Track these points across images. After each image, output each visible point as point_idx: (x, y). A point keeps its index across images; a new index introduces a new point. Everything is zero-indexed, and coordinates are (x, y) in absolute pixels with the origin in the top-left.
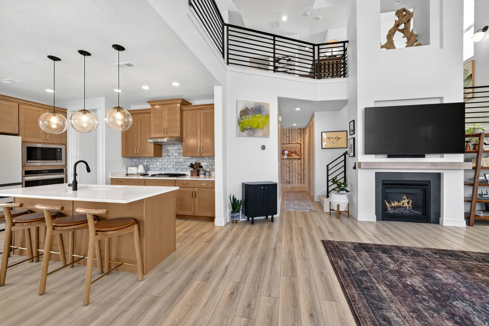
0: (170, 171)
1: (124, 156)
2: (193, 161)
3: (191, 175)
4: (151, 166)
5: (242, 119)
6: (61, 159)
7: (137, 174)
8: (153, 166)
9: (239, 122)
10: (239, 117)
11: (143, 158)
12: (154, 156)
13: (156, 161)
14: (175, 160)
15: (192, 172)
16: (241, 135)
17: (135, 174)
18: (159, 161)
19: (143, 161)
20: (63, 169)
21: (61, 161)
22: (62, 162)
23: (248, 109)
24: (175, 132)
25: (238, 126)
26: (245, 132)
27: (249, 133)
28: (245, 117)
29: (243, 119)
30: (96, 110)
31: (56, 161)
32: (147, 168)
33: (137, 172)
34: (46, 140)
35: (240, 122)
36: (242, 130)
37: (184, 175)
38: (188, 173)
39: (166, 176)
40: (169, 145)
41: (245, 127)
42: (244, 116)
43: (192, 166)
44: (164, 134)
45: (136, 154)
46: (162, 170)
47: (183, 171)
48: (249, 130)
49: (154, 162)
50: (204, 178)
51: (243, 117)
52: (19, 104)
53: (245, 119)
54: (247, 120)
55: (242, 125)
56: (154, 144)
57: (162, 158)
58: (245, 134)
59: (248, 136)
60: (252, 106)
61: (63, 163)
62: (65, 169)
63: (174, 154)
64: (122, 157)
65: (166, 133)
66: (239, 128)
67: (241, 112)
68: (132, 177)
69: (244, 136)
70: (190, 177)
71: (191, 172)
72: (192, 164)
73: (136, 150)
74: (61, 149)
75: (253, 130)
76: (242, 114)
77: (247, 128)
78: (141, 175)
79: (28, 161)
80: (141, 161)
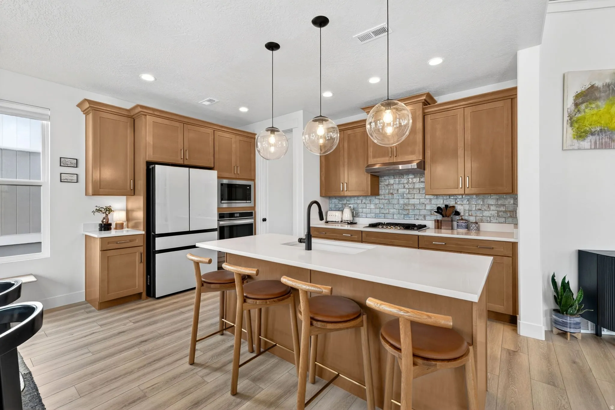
0: (394, 219)
1: (324, 195)
2: (441, 203)
3: (437, 227)
4: (360, 210)
5: (579, 111)
6: (250, 199)
7: (341, 222)
8: (364, 210)
9: (571, 119)
10: (573, 107)
11: (348, 199)
12: (371, 195)
13: (368, 202)
14: (401, 202)
15: (437, 221)
16: (576, 148)
17: (338, 222)
18: (374, 202)
19: (348, 202)
20: (252, 212)
21: (250, 201)
22: (251, 203)
23: (597, 89)
24: (413, 153)
25: (570, 129)
26: (586, 140)
27: (598, 140)
28: (586, 108)
29: (581, 111)
30: (292, 130)
31: (245, 202)
32: (355, 214)
33: (342, 218)
34: (237, 176)
35: (575, 119)
36: (579, 135)
37: (421, 227)
38: (430, 223)
39: (389, 227)
40: (392, 175)
41: (588, 129)
42: (585, 104)
43: (439, 210)
44: (391, 157)
45: (342, 191)
46: (380, 216)
47: (418, 219)
48: (598, 135)
49: (364, 203)
50: (466, 234)
51: (583, 107)
52: (214, 130)
53: (587, 110)
54: (595, 111)
55: (580, 125)
56: (371, 174)
57: (380, 197)
58: (586, 143)
59: (595, 148)
60: (608, 81)
61: (252, 205)
62: (253, 211)
63: (401, 191)
64: (321, 196)
65: (396, 156)
66: (570, 132)
67: (577, 96)
68: (333, 225)
69: (585, 149)
70: (434, 230)
71: (435, 222)
72: (439, 208)
73: (343, 186)
74: (250, 186)
75: (608, 133)
76: (580, 100)
77: (593, 130)
78: (348, 224)
79: (223, 202)
80: (345, 202)
